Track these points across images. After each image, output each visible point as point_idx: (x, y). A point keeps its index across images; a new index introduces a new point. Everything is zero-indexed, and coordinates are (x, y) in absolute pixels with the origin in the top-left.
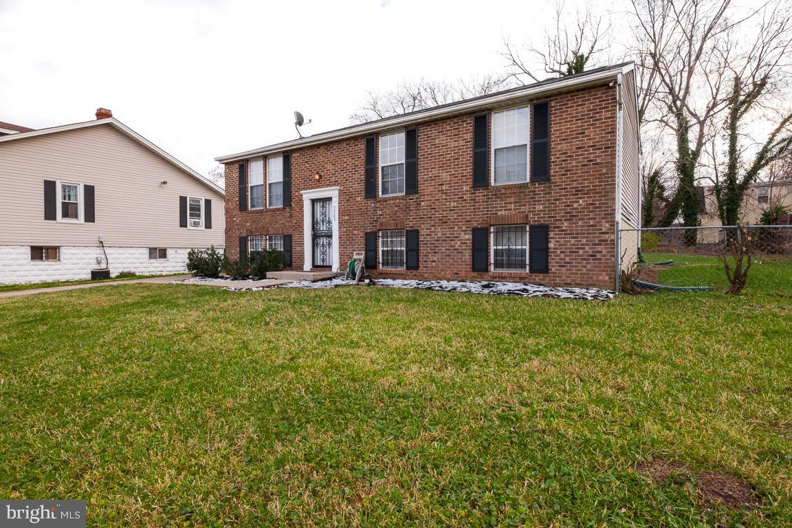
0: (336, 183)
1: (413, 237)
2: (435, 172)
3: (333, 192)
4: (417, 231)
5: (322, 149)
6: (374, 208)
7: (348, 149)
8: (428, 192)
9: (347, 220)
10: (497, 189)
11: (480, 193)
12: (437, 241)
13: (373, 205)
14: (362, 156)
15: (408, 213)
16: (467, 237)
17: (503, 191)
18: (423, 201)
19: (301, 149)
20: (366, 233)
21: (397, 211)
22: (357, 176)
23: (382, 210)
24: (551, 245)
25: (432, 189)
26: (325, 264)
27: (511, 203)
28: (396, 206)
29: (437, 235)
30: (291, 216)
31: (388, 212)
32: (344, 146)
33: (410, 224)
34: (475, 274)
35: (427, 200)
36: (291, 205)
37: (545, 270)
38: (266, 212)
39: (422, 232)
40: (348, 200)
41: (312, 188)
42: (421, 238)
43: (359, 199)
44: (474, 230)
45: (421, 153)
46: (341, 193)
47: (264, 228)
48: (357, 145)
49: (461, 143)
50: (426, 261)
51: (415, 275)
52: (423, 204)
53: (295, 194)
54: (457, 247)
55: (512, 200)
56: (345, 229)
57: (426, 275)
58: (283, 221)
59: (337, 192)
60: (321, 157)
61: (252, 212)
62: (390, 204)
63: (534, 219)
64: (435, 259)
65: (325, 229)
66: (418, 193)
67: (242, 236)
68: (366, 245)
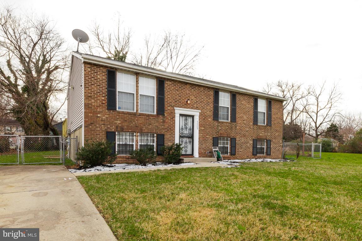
0: (197, 108)
1: (233, 141)
2: (242, 115)
3: (196, 113)
4: (235, 139)
5: (188, 86)
6: (217, 125)
7: (204, 92)
8: (239, 122)
9: (203, 129)
10: (260, 126)
11: (255, 126)
12: (242, 143)
13: (217, 124)
14: (212, 98)
15: (232, 130)
16: (251, 142)
17: (261, 127)
18: (238, 126)
19: (173, 80)
20: (213, 138)
21: (227, 129)
22: (209, 107)
23: (221, 127)
24: (271, 146)
25: (241, 121)
26: (187, 154)
27: (263, 132)
28: (227, 126)
29: (242, 141)
30: (164, 122)
31: (224, 128)
32: (202, 89)
33: (232, 135)
34: (253, 156)
35: (239, 126)
36: (164, 115)
37: (270, 155)
38: (139, 115)
39: (237, 139)
40: (204, 119)
41: (181, 107)
42: (237, 142)
43: (210, 120)
44: (253, 140)
45: (237, 105)
46: (201, 115)
47: (137, 127)
48: (209, 92)
49: (250, 106)
50: (238, 152)
51: (234, 158)
52: (237, 127)
53: (167, 108)
54: (248, 146)
55: (263, 130)
56: (202, 134)
57: (238, 158)
58: (157, 124)
59: (198, 113)
60: (187, 90)
61: (119, 112)
62: (224, 125)
63: (268, 138)
64: (241, 151)
65: (187, 133)
66: (236, 122)
67: (109, 130)
68: (213, 143)
